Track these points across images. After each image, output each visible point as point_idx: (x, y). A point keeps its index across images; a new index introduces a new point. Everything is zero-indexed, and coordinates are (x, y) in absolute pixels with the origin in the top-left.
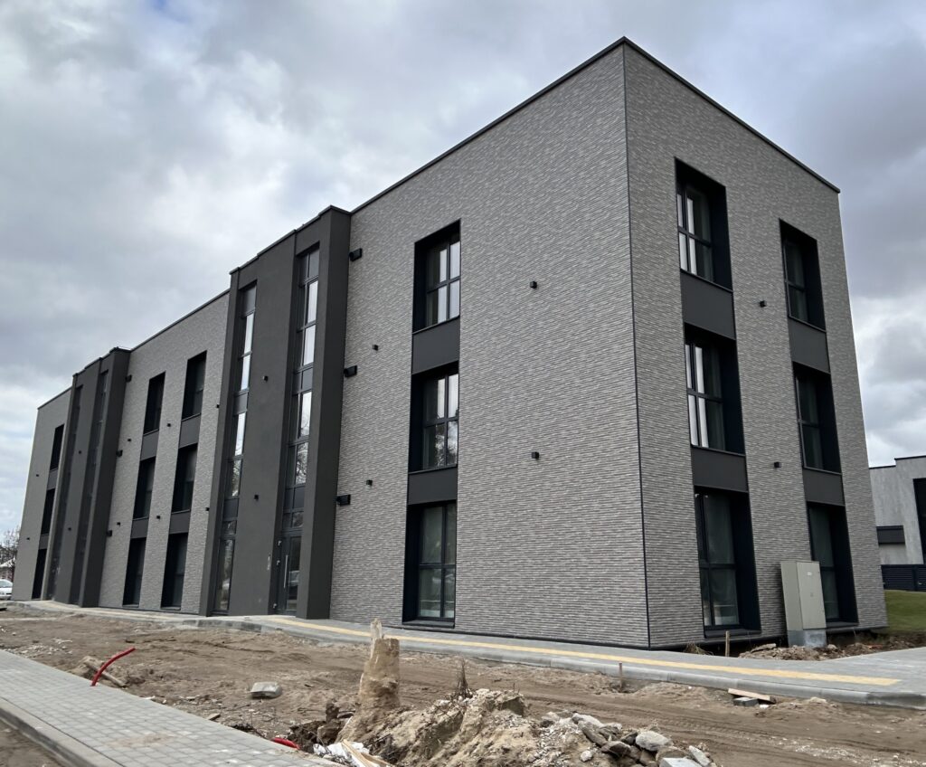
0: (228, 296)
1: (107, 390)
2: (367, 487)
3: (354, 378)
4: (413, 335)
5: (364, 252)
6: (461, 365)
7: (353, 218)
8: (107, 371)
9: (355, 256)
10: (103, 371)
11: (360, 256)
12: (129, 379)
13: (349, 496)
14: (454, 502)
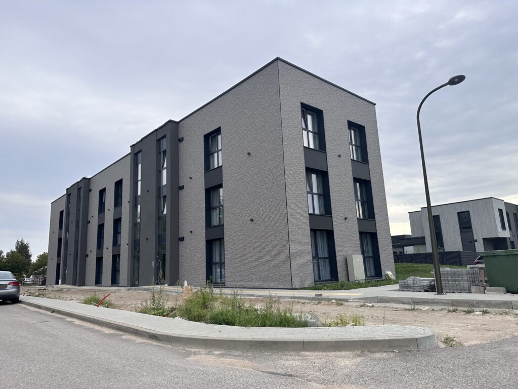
0: (130, 156)
1: (82, 195)
2: (190, 234)
3: (183, 190)
4: (205, 173)
5: (184, 139)
6: (223, 185)
7: (179, 124)
8: (81, 187)
9: (181, 140)
10: (79, 187)
11: (183, 140)
12: (90, 190)
13: (183, 237)
14: (223, 238)
